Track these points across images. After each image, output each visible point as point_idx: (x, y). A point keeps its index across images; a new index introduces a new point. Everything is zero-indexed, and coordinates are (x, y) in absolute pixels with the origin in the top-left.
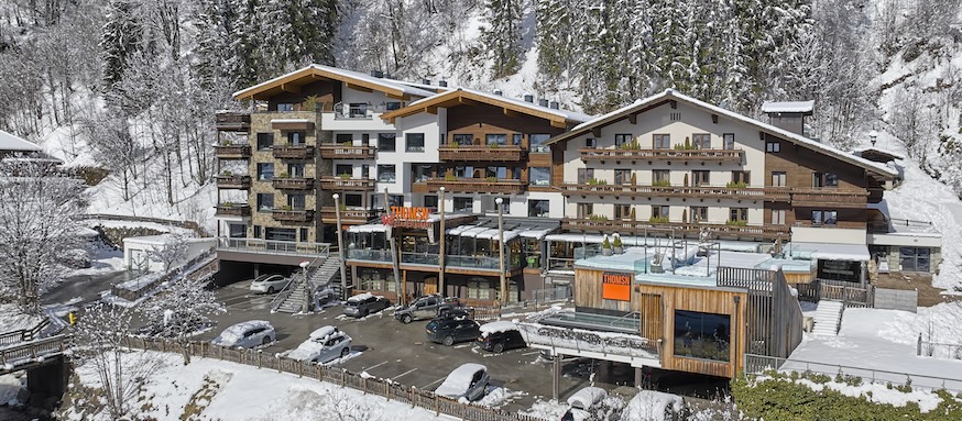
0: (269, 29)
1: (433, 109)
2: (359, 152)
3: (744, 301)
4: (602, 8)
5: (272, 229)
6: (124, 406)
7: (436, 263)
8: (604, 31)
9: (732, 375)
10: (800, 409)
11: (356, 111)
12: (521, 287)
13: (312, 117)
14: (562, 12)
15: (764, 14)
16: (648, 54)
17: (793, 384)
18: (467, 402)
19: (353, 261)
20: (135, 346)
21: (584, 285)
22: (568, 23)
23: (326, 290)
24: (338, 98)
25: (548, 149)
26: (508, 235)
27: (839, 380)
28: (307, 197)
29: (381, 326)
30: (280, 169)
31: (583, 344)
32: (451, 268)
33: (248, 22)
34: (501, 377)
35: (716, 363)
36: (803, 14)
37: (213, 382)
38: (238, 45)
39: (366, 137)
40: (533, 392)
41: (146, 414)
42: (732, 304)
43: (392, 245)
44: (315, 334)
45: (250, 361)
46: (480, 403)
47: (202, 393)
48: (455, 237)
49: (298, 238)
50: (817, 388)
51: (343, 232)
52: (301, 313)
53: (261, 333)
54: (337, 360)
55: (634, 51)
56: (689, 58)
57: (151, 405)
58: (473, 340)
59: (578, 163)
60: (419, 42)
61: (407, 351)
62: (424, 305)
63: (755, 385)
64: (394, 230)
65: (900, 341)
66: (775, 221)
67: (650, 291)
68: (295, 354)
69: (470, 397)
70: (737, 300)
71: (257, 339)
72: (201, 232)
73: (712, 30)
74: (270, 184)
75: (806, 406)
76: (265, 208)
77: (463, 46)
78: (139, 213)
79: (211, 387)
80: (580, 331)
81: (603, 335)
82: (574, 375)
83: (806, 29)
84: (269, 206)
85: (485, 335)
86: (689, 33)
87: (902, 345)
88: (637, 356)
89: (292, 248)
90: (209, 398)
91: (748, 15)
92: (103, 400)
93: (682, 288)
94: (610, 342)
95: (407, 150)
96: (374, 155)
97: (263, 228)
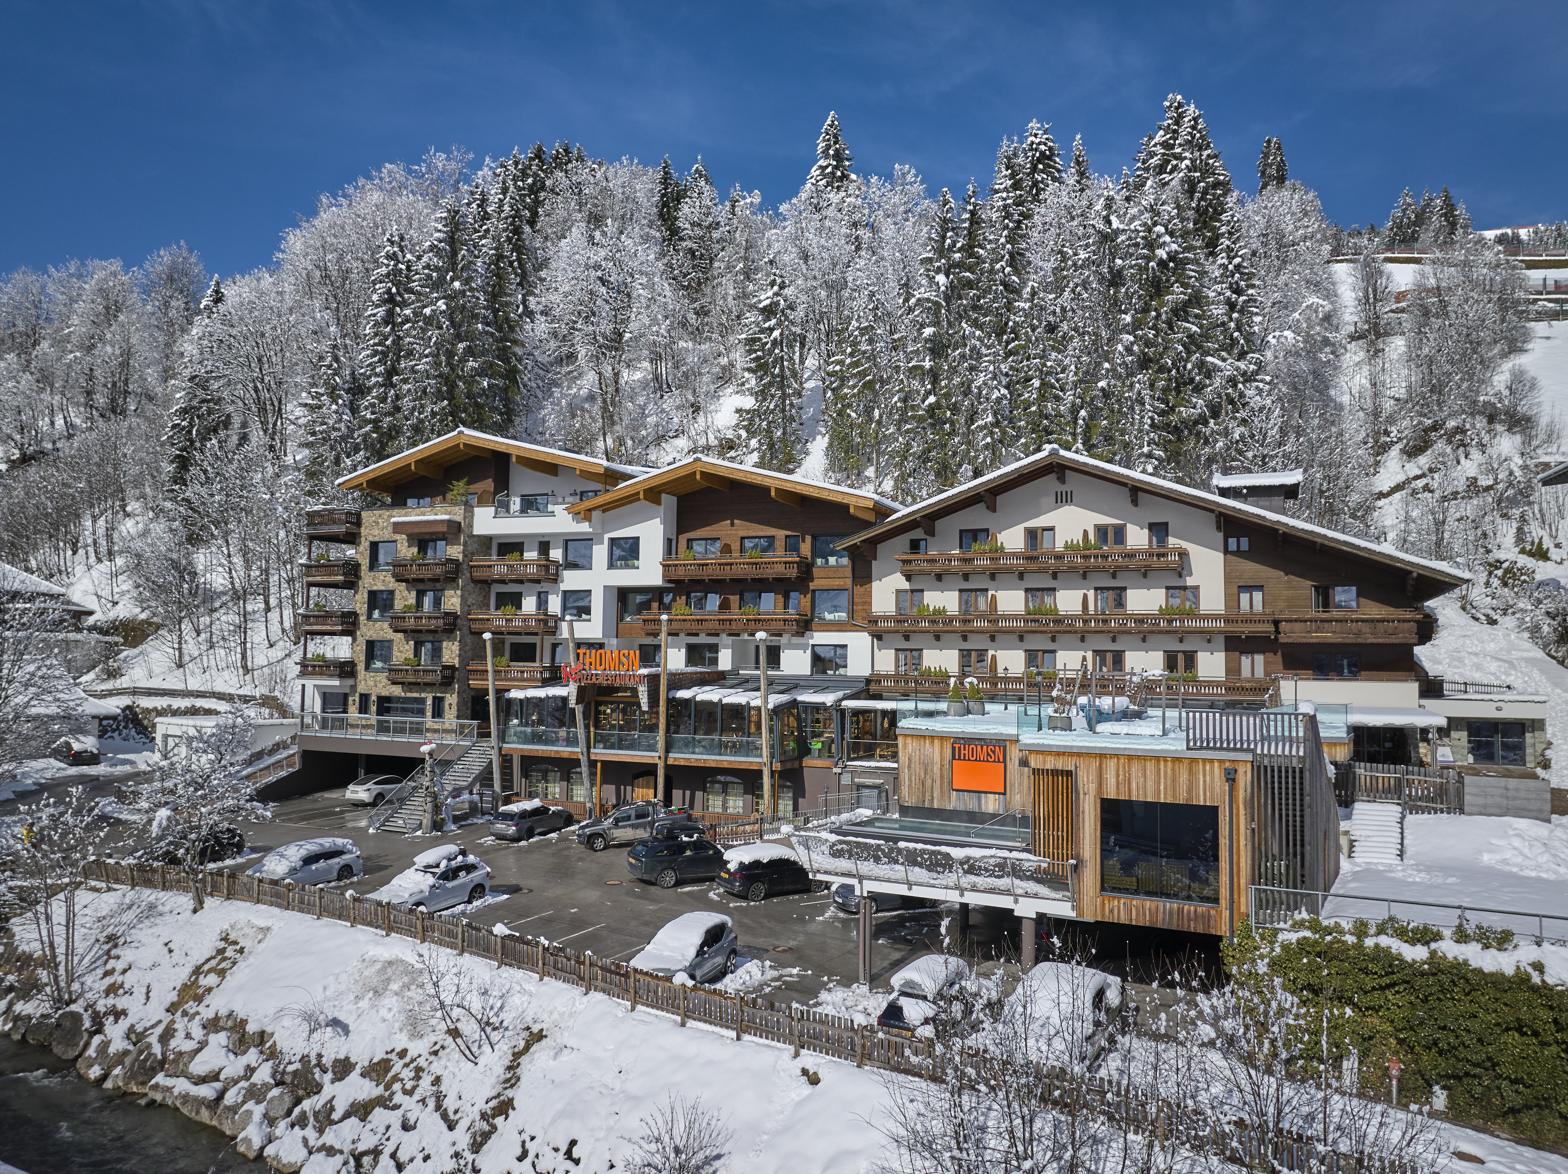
0: (414, 409)
1: (653, 494)
2: (532, 570)
3: (1244, 777)
4: (927, 364)
5: (388, 699)
6: (76, 986)
7: (652, 748)
8: (932, 399)
9: (1223, 930)
10: (1376, 999)
11: (530, 505)
12: (799, 792)
13: (457, 514)
14: (863, 374)
15: (1189, 366)
16: (1004, 433)
17: (1359, 946)
18: (690, 983)
19: (516, 747)
20: (117, 881)
21: (916, 766)
22: (873, 390)
23: (466, 796)
24: (503, 484)
25: (845, 561)
26: (775, 700)
27: (1461, 936)
28: (445, 644)
29: (553, 855)
30: (404, 598)
31: (918, 873)
32: (678, 757)
33: (383, 400)
34: (760, 942)
35: (1189, 908)
36: (1252, 367)
37: (235, 943)
38: (366, 435)
39: (544, 547)
40: (821, 969)
41: (110, 1001)
42: (1220, 785)
43: (579, 717)
44: (424, 858)
45: (304, 907)
46: (719, 986)
47: (213, 963)
48: (686, 702)
49: (429, 714)
50: (1416, 953)
51: (498, 700)
52: (419, 833)
53: (336, 860)
54: (461, 907)
55: (981, 428)
56: (1070, 438)
57: (121, 986)
58: (712, 879)
59: (898, 581)
60: (644, 433)
61: (592, 895)
62: (629, 818)
63: (1278, 950)
64: (581, 691)
65: (1533, 874)
66: (1246, 672)
67: (1050, 763)
68: (383, 894)
69: (698, 974)
70: (1231, 777)
71: (329, 870)
72: (283, 711)
73: (1106, 394)
74: (386, 625)
75: (1389, 994)
76: (378, 664)
77: (711, 437)
78: (194, 684)
79: (229, 953)
80: (911, 845)
81: (957, 853)
82: (896, 940)
83: (1260, 391)
84: (385, 662)
85: (732, 866)
86: (1069, 397)
87: (1539, 880)
88: (1027, 895)
89: (417, 730)
90: (222, 973)
91: (1162, 369)
92: (43, 975)
93: (1116, 755)
94: (972, 867)
95: (611, 566)
96: (557, 575)
97: (374, 698)
